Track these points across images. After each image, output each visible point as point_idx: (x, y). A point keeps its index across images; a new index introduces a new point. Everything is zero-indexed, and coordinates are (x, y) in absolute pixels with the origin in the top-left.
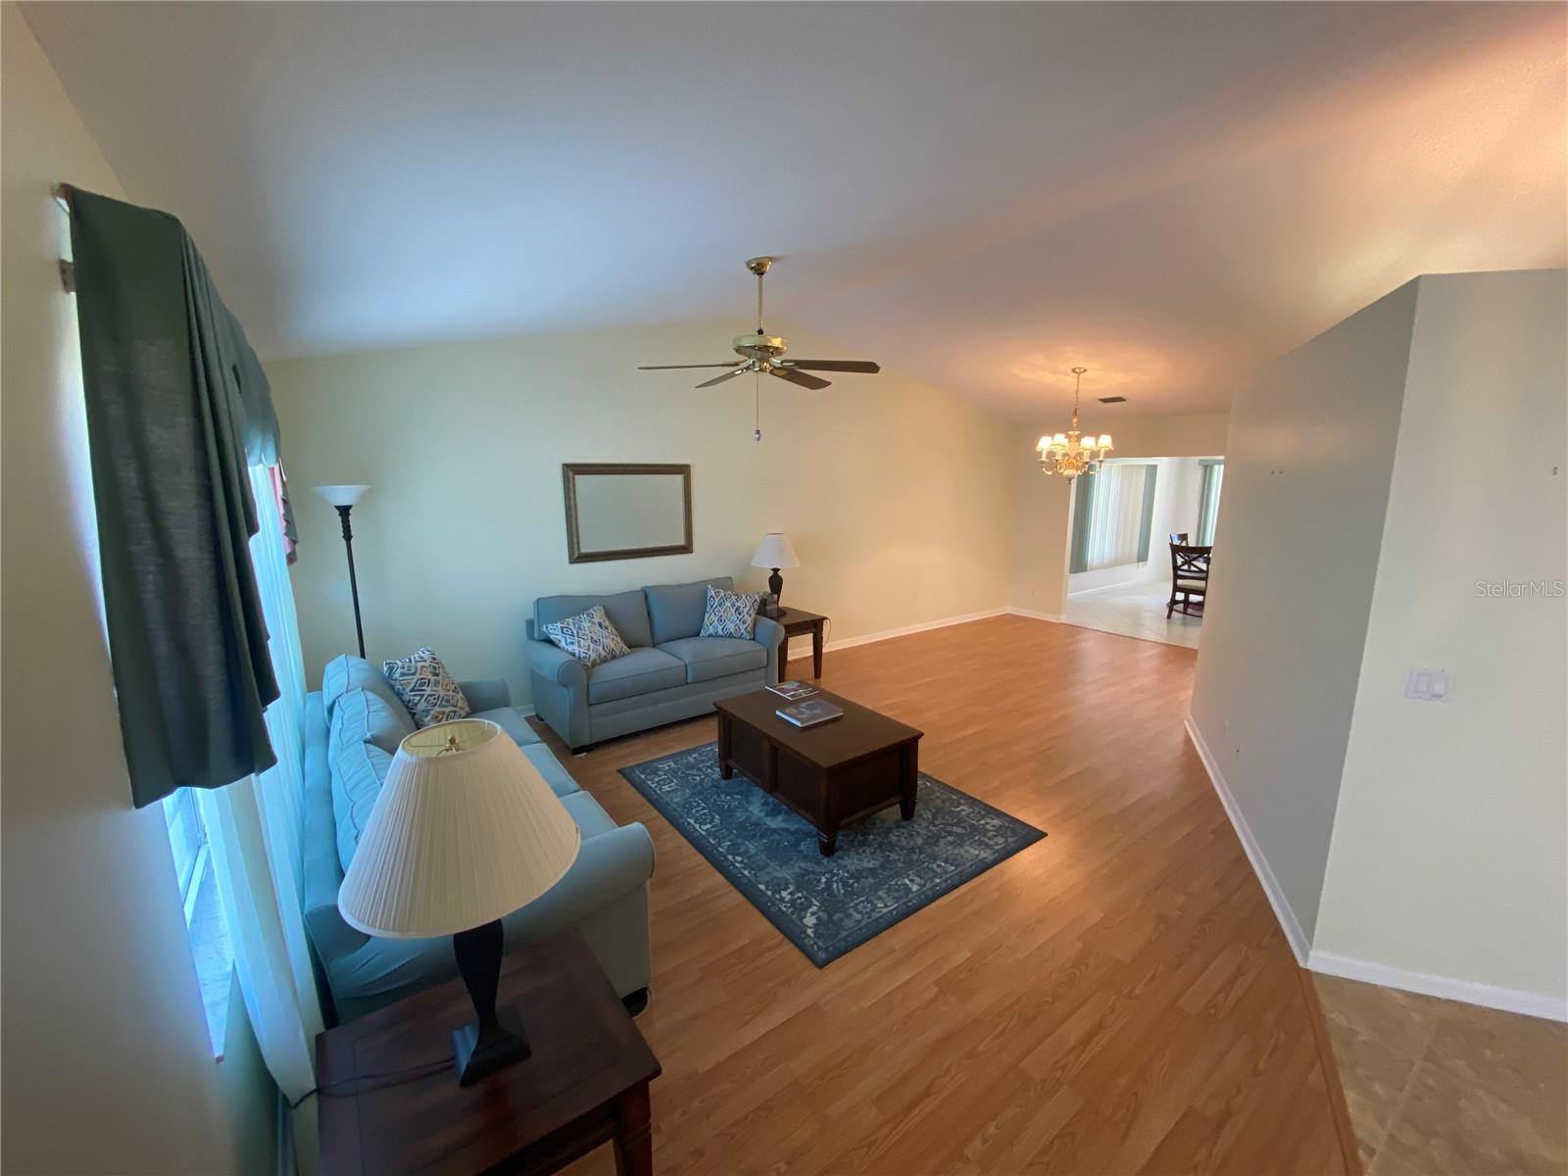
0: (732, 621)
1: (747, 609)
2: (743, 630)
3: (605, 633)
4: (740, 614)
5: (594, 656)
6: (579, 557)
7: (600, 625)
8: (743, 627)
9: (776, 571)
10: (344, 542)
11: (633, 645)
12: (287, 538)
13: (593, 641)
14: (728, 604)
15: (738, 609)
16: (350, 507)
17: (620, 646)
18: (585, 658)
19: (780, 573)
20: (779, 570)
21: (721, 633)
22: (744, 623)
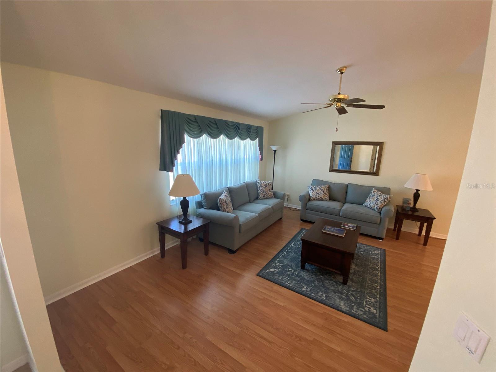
0: (373, 203)
1: (382, 200)
2: (375, 208)
3: (322, 192)
4: (377, 201)
5: (314, 197)
6: (332, 170)
7: (322, 190)
8: (376, 206)
9: (418, 191)
10: (274, 158)
11: (332, 199)
12: (260, 156)
13: (317, 193)
14: (376, 196)
15: (378, 199)
16: (276, 151)
17: (327, 198)
18: (312, 197)
19: (419, 192)
20: (419, 190)
21: (368, 206)
22: (377, 205)
